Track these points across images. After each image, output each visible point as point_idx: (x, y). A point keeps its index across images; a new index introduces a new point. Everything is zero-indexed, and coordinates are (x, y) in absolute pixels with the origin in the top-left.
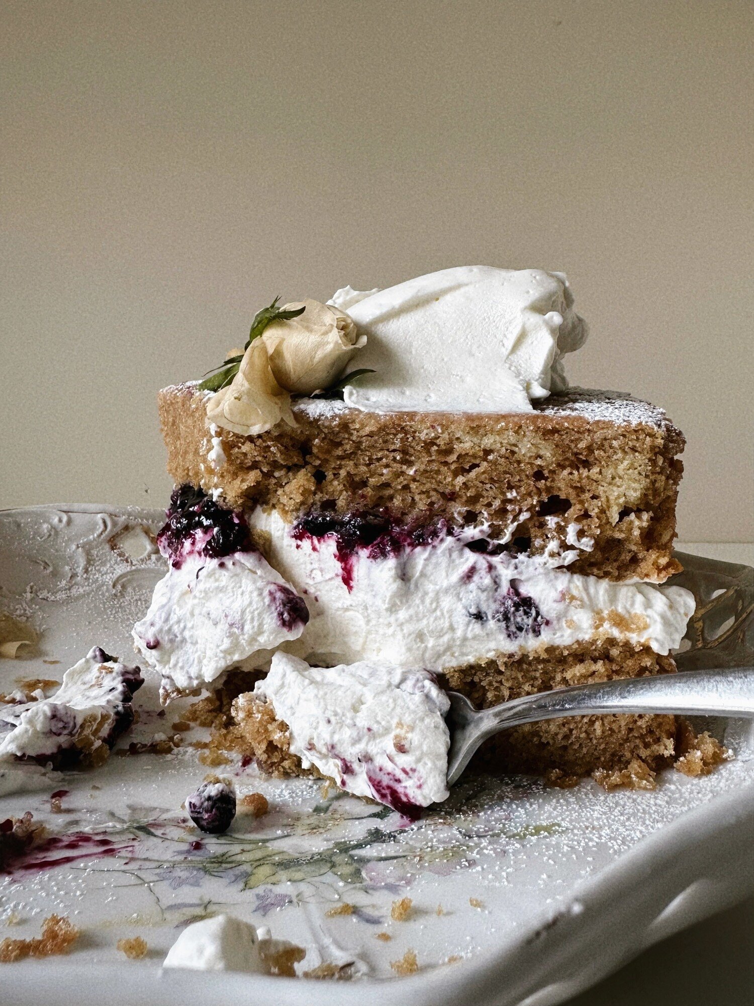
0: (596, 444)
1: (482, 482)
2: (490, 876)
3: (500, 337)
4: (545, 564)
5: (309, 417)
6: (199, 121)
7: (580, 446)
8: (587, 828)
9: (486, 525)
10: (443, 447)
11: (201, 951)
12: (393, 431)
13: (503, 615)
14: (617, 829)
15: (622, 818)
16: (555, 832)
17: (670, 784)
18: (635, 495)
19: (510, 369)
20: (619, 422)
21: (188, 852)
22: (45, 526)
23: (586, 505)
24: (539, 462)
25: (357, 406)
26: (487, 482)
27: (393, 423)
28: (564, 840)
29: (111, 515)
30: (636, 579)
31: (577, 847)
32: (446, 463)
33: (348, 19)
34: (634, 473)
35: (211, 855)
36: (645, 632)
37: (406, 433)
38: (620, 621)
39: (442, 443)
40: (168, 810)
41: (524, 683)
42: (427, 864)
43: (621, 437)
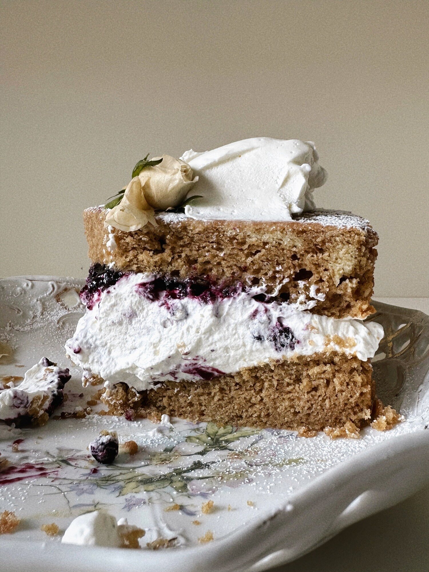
0: (327, 239)
1: (262, 261)
2: (260, 488)
3: (275, 178)
4: (297, 308)
5: (164, 223)
6: (120, 65)
7: (317, 240)
8: (318, 460)
9: (264, 285)
10: (240, 241)
11: (82, 532)
12: (212, 231)
13: (273, 338)
14: (336, 461)
15: (339, 455)
16: (300, 463)
17: (368, 435)
18: (349, 269)
19: (280, 196)
20: (340, 227)
21: (89, 474)
22: (19, 288)
23: (321, 274)
24: (294, 249)
25: (192, 217)
26: (265, 260)
27: (212, 226)
28: (305, 467)
29: (57, 282)
30: (349, 317)
31: (312, 471)
32: (242, 250)
33: (205, 6)
34: (348, 256)
35: (103, 477)
36: (354, 347)
37: (219, 233)
38: (340, 342)
39: (240, 238)
40: (80, 451)
41: (285, 377)
42: (225, 481)
43: (341, 235)
